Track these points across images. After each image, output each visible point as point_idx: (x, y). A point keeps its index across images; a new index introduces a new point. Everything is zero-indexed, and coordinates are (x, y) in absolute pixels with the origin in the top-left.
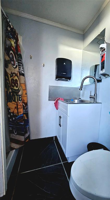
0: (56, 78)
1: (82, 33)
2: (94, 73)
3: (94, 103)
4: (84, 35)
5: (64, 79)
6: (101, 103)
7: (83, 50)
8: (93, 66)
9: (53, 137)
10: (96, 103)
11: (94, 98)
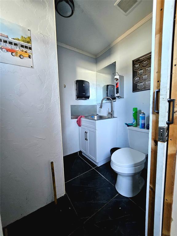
0: (77, 98)
1: (95, 57)
2: (106, 92)
3: (112, 118)
4: (96, 59)
5: (84, 98)
6: (117, 117)
7: (97, 72)
8: (105, 85)
9: (77, 152)
10: (114, 117)
11: (112, 114)
